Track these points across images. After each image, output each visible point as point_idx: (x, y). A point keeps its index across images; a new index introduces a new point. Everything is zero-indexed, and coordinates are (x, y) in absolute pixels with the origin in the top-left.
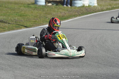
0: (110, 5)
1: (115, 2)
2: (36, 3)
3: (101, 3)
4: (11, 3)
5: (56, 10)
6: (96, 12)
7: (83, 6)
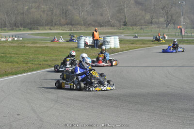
0: (129, 47)
1: (132, 45)
2: (78, 47)
3: (122, 46)
4: (61, 48)
5: (92, 51)
6: (119, 52)
7: (110, 48)
